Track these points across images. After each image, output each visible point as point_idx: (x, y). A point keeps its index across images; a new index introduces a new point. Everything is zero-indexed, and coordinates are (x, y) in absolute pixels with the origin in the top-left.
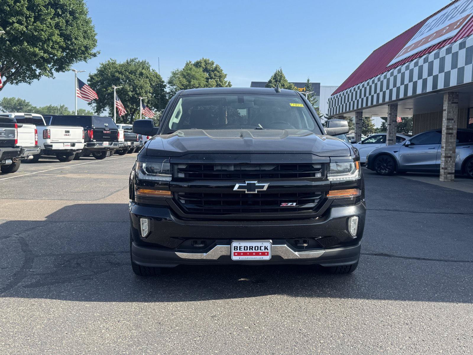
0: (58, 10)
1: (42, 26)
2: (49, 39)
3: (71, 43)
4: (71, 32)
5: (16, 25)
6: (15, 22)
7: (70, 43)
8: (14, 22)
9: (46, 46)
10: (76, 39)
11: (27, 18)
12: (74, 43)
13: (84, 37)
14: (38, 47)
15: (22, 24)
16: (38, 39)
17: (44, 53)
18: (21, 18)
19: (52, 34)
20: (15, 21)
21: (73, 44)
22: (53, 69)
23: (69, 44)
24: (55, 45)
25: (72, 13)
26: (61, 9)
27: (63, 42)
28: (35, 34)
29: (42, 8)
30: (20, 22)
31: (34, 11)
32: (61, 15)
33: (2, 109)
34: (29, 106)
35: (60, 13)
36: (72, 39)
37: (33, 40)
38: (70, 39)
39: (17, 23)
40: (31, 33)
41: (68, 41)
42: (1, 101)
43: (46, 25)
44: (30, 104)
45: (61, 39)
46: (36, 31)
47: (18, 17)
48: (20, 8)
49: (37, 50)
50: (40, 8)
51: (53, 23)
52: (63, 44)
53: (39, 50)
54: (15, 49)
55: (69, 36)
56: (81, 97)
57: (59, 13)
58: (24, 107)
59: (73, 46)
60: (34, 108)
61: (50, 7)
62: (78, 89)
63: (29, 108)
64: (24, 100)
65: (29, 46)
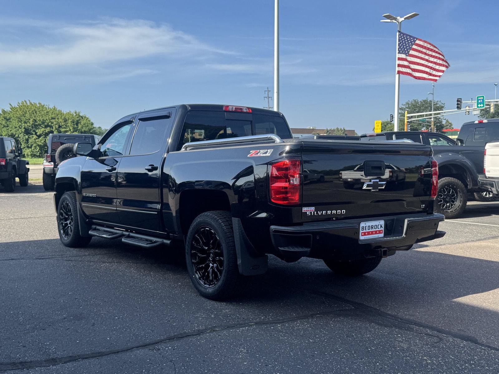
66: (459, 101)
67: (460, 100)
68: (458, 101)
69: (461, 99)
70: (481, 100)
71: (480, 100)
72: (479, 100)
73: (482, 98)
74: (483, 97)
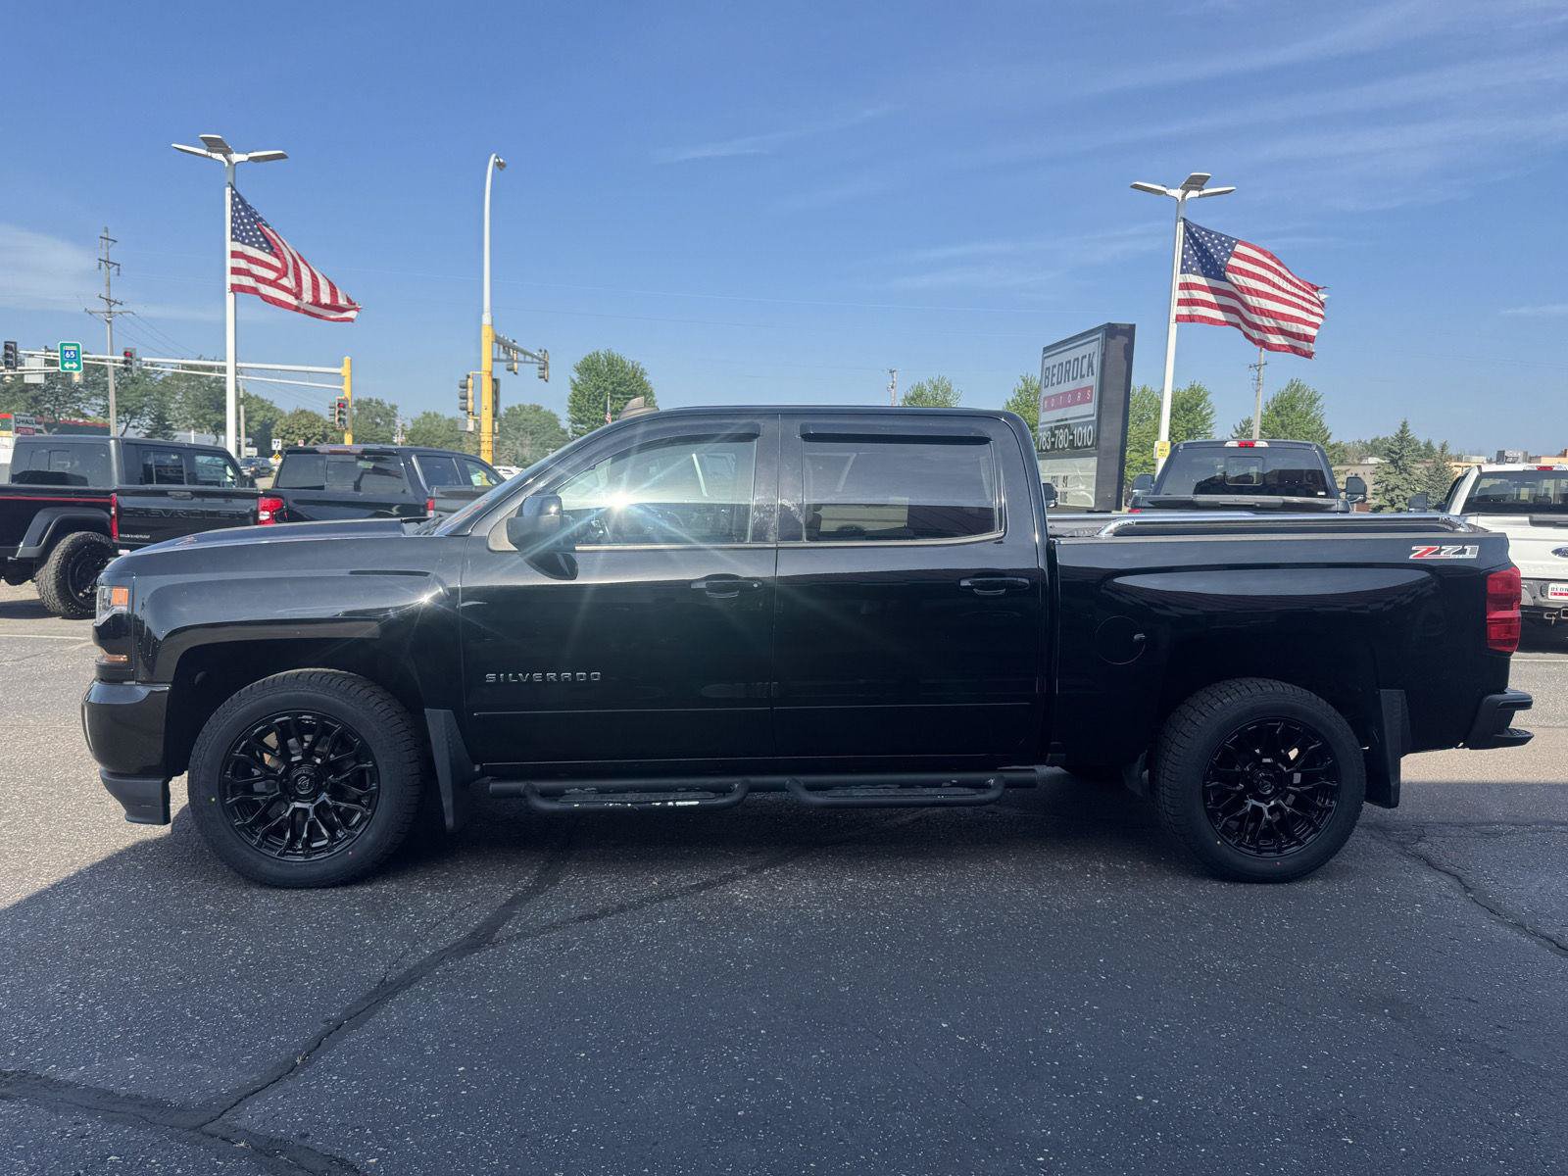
66: (11, 349)
67: (13, 345)
68: (6, 347)
69: (15, 343)
70: (72, 353)
71: (70, 351)
72: (66, 351)
73: (75, 348)
74: (78, 346)
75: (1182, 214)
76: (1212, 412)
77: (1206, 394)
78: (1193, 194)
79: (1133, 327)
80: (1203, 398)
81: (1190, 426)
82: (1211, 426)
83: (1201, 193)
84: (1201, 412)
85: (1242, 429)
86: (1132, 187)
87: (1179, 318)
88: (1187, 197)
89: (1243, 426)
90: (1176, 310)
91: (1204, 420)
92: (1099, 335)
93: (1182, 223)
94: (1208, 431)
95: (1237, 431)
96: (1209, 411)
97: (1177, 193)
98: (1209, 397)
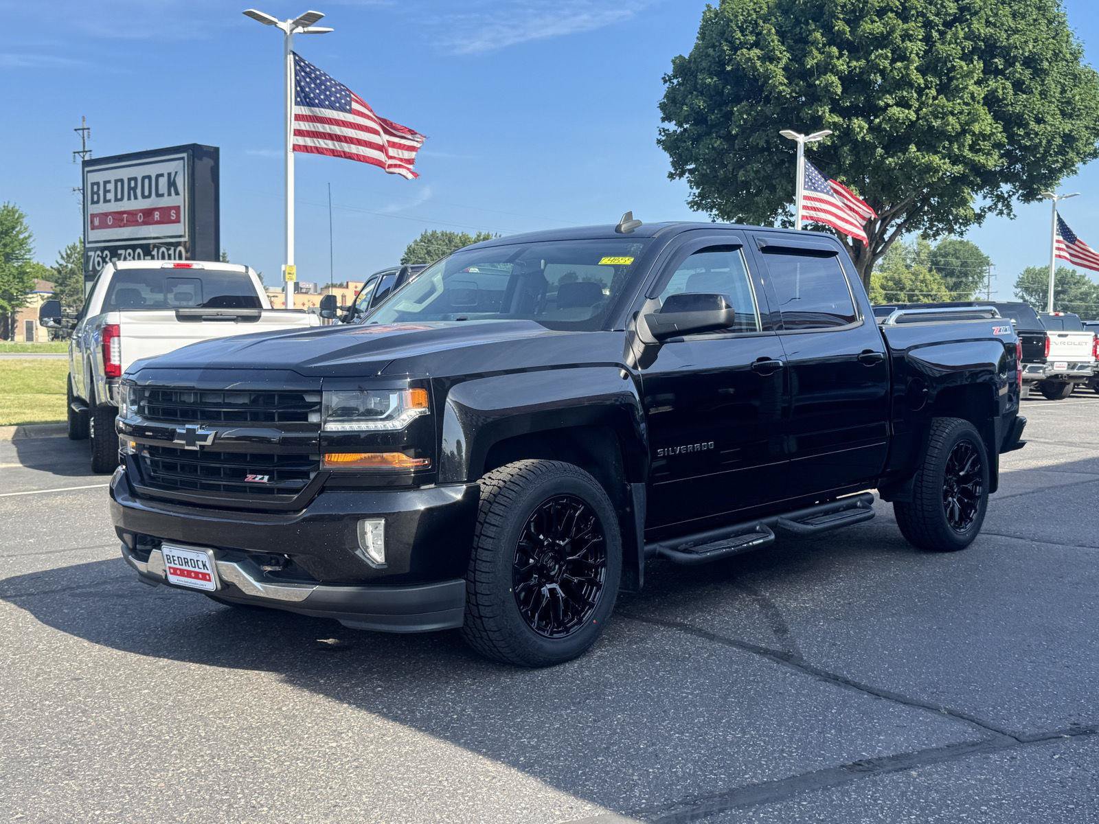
0: (996, 60)
1: (950, 104)
2: (964, 132)
3: (1025, 133)
4: (1025, 106)
5: (895, 110)
6: (891, 104)
7: (1022, 133)
8: (888, 105)
9: (956, 146)
10: (1039, 121)
11: (920, 92)
12: (1034, 130)
13: (1063, 113)
14: (939, 152)
15: (909, 107)
16: (942, 134)
17: (954, 163)
18: (905, 93)
19: (974, 118)
20: (891, 102)
21: (1031, 134)
22: (1014, 198)
23: (1020, 135)
24: (982, 143)
25: (1031, 62)
26: (1004, 57)
27: (1001, 133)
28: (934, 124)
29: (957, 63)
30: (903, 103)
31: (938, 74)
32: (1002, 72)
33: (1021, 294)
34: (1084, 284)
35: (1000, 67)
36: (1028, 124)
37: (930, 139)
38: (1024, 124)
39: (897, 104)
40: (925, 123)
41: (1019, 129)
42: (1021, 276)
43: (963, 100)
44: (1086, 279)
45: (996, 128)
46: (936, 117)
47: (899, 93)
48: (902, 73)
49: (936, 159)
50: (953, 65)
51: (980, 92)
52: (1001, 137)
53: (940, 160)
54: (890, 164)
55: (1020, 116)
56: (1068, 256)
57: (997, 66)
58: (1072, 286)
59: (1031, 139)
60: (1095, 288)
61: (976, 57)
62: (1061, 238)
63: (1084, 289)
64: (1074, 270)
65: (918, 153)
75: (291, 47)
76: (30, 236)
77: (21, 216)
78: (300, 29)
79: (217, 150)
80: (18, 221)
81: (8, 250)
82: (30, 251)
83: (306, 29)
84: (17, 235)
85: (67, 254)
86: (244, 13)
87: (296, 148)
88: (295, 31)
89: (69, 252)
90: (292, 140)
91: (22, 243)
92: (185, 155)
93: (292, 56)
94: (27, 257)
95: (62, 257)
96: (26, 235)
97: (286, 26)
98: (25, 221)
